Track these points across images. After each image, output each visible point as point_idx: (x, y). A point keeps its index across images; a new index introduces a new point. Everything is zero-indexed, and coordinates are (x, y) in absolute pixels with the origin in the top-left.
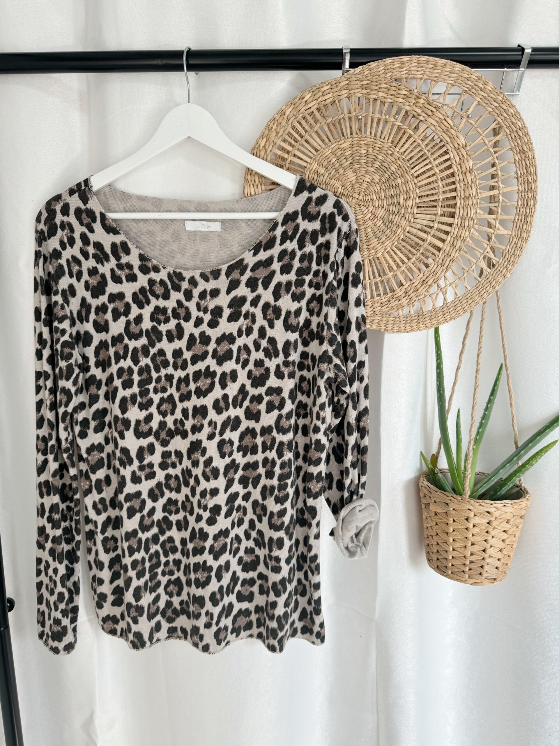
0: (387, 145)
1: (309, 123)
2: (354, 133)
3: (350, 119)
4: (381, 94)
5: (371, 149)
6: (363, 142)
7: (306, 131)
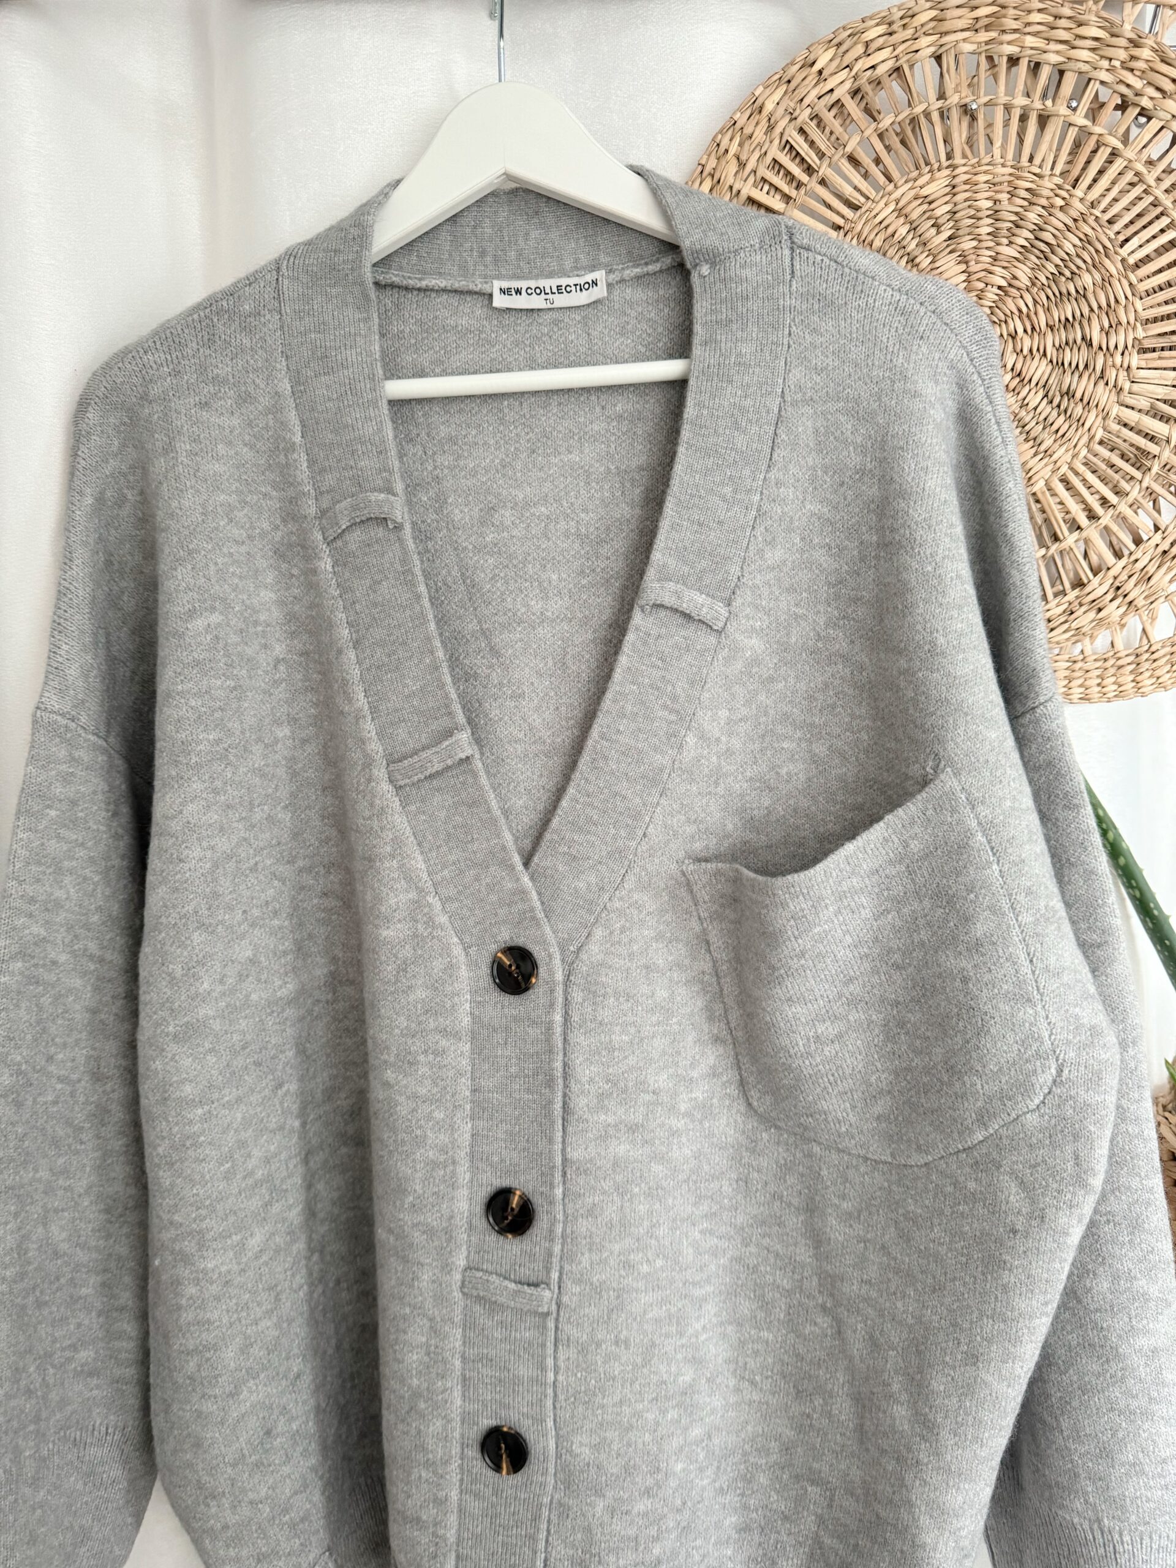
0: (1048, 183)
1: (827, 131)
2: (958, 153)
3: (943, 114)
4: (1030, 41)
5: (1004, 197)
6: (983, 178)
7: (821, 155)
